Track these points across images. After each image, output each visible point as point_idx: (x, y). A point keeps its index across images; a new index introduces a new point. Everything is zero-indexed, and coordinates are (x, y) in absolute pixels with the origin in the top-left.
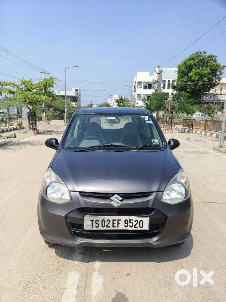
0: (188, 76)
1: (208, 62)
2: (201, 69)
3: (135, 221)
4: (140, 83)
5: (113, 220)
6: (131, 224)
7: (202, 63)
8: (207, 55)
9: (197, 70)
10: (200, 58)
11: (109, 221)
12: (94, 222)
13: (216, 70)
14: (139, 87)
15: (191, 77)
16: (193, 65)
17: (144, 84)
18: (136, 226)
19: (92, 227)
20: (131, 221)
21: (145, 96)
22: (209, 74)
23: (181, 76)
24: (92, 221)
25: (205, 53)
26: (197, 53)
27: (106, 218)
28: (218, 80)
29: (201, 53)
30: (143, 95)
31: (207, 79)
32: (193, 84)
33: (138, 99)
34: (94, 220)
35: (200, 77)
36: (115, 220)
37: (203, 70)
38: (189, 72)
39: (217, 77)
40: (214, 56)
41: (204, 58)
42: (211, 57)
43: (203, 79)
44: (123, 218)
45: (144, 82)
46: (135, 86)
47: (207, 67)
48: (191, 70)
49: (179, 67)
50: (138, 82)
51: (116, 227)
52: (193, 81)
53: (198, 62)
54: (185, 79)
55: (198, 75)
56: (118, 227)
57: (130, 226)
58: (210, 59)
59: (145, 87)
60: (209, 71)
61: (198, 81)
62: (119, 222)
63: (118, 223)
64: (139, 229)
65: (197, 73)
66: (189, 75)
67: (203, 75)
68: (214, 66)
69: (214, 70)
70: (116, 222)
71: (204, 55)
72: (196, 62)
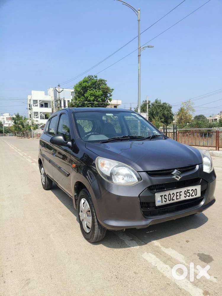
0: (84, 96)
1: (99, 85)
2: (94, 91)
3: (191, 191)
4: (35, 101)
5: (177, 193)
6: (189, 193)
7: (95, 86)
8: (98, 78)
9: (91, 92)
10: (92, 81)
11: (173, 195)
12: (163, 197)
13: (107, 92)
14: (35, 105)
15: (87, 97)
16: (88, 87)
17: (40, 102)
18: (192, 195)
19: (162, 202)
20: (189, 191)
21: (43, 114)
22: (102, 95)
23: (78, 96)
24: (161, 196)
25: (96, 77)
26: (89, 77)
27: (171, 192)
28: (109, 101)
29: (92, 77)
30: (40, 113)
31: (101, 100)
32: (89, 104)
33: (35, 117)
34: (163, 196)
35: (95, 98)
36: (178, 192)
37: (96, 92)
38: (84, 93)
39: (108, 98)
40: (104, 80)
41: (96, 82)
42: (101, 81)
43: (97, 99)
44: (183, 190)
45: (40, 101)
46: (30, 104)
47: (100, 89)
48: (86, 91)
49: (76, 88)
50: (34, 101)
51: (178, 199)
52: (89, 101)
53: (91, 84)
54: (82, 99)
55: (93, 96)
56: (180, 199)
57: (188, 196)
58: (101, 82)
59: (42, 106)
60: (101, 92)
61: (94, 101)
62: (181, 193)
63: (180, 195)
64: (195, 197)
65: (91, 94)
66: (86, 95)
67: (97, 96)
68: (104, 89)
69: (105, 93)
70: (178, 194)
71: (95, 78)
72: (90, 84)
